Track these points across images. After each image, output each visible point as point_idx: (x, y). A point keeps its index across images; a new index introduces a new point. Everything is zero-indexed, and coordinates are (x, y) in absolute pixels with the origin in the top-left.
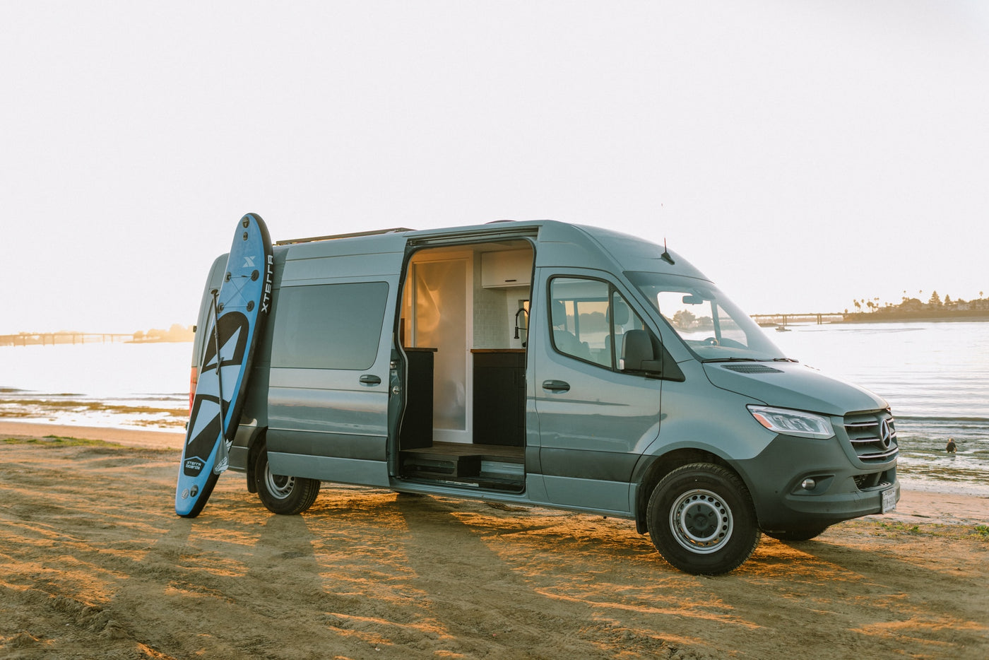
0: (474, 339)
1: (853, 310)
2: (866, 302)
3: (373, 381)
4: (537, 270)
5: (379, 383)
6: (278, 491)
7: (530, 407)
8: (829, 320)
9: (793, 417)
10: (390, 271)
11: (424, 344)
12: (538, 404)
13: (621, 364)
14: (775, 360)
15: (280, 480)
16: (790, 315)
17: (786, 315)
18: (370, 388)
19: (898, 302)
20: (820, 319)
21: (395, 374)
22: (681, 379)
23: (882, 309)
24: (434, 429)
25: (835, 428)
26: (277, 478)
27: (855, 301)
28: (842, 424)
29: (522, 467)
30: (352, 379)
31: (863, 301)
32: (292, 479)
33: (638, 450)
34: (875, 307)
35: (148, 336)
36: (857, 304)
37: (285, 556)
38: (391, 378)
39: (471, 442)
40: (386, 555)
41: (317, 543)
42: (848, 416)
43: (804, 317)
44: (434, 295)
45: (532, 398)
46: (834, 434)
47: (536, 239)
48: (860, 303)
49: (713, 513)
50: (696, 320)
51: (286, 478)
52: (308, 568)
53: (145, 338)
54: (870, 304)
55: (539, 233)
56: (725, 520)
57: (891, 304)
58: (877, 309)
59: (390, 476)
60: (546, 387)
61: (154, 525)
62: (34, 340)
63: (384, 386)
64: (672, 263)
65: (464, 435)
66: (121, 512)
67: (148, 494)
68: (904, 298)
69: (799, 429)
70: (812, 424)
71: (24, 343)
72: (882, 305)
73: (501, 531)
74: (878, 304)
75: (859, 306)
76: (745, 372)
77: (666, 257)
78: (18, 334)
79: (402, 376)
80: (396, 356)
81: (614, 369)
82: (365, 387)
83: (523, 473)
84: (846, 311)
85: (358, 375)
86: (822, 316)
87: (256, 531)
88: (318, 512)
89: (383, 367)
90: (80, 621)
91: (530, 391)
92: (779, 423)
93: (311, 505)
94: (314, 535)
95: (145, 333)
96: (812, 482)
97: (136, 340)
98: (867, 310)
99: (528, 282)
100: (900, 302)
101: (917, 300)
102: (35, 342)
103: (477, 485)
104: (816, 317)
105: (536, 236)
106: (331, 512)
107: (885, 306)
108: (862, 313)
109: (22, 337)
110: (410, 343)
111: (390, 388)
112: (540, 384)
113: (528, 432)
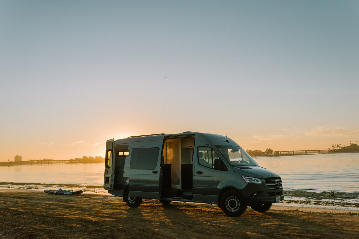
0: (182, 161)
1: (332, 148)
2: (337, 145)
3: (156, 172)
4: (195, 145)
5: (157, 173)
6: (132, 201)
7: (194, 178)
8: (323, 152)
9: (253, 179)
10: (160, 145)
11: (169, 163)
12: (196, 177)
13: (214, 168)
14: (252, 166)
15: (132, 198)
16: (308, 151)
17: (307, 151)
18: (155, 174)
19: (349, 145)
20: (319, 152)
21: (161, 170)
22: (227, 170)
23: (342, 148)
24: (171, 185)
25: (262, 182)
26: (131, 198)
27: (332, 145)
28: (264, 181)
29: (192, 193)
30: (150, 172)
31: (335, 145)
32: (135, 198)
33: (218, 187)
34: (340, 147)
35: (74, 161)
36: (333, 146)
37: (135, 214)
38: (160, 171)
39: (181, 188)
40: (159, 214)
41: (142, 212)
42: (266, 179)
43: (314, 151)
44: (171, 150)
45: (194, 176)
46: (262, 183)
47: (195, 137)
48: (334, 146)
49: (235, 202)
50: (273, 152)
51: (133, 198)
52: (141, 216)
53: (74, 162)
54: (338, 146)
55: (196, 136)
56: (238, 203)
57: (346, 146)
58: (341, 148)
59: (160, 196)
60: (197, 173)
61: (101, 209)
62: (35, 162)
63: (159, 173)
64: (228, 142)
65: (179, 187)
66: (91, 207)
67: (95, 204)
68: (351, 144)
69: (254, 182)
70: (257, 181)
71: (31, 164)
72: (343, 146)
73: (188, 210)
74: (341, 146)
75: (334, 147)
76: (242, 169)
77: (227, 141)
78: (29, 160)
79: (163, 171)
80: (161, 166)
81: (212, 168)
82: (154, 174)
83: (192, 195)
84: (329, 149)
85: (152, 171)
86: (320, 151)
87: (127, 210)
88: (142, 207)
89: (158, 169)
90: (94, 223)
91: (193, 174)
92: (249, 180)
93: (139, 205)
94: (142, 211)
95: (74, 159)
96: (257, 194)
97: (71, 162)
98: (337, 148)
99: (193, 147)
100: (350, 145)
101: (355, 144)
102: (35, 164)
103: (181, 198)
104: (318, 151)
105: (195, 136)
106: (145, 207)
107: (344, 147)
108: (335, 150)
109: (30, 162)
110: (165, 163)
111: (160, 174)
112: (196, 173)
113: (193, 185)
